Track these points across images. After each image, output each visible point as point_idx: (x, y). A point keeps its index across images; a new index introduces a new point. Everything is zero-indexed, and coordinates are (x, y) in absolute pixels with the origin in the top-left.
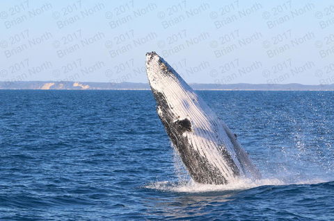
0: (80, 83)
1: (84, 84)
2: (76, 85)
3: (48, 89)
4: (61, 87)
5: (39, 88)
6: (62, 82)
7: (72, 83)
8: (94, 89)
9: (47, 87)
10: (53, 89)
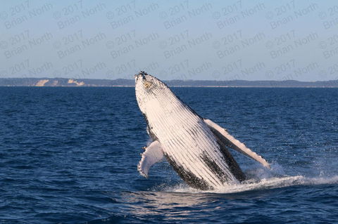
0: (75, 80)
1: (79, 81)
2: (70, 82)
3: (42, 85)
4: (55, 84)
5: (33, 85)
6: (57, 79)
7: (67, 80)
8: (89, 85)
9: (41, 84)
10: (48, 86)
